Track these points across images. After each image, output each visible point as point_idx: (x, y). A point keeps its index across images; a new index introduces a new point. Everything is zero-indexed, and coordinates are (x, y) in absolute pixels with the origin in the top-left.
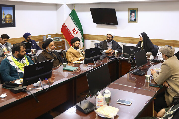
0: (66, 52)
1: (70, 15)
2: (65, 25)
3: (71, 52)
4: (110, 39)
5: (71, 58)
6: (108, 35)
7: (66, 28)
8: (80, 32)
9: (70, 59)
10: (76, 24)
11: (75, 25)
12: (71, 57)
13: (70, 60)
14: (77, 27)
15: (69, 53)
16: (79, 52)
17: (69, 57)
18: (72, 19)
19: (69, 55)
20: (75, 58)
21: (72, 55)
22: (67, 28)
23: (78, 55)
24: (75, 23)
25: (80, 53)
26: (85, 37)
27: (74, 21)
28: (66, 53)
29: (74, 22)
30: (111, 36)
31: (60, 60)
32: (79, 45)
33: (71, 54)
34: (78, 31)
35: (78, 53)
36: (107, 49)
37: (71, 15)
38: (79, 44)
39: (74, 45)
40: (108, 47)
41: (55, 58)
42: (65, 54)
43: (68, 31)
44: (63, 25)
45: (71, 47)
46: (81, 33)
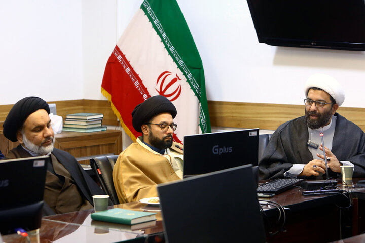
0: (112, 163)
1: (143, 7)
2: (123, 56)
3: (134, 162)
4: (321, 110)
5: (132, 187)
6: (312, 91)
7: (128, 70)
8: (192, 88)
9: (131, 190)
10: (172, 49)
11: (170, 53)
12: (132, 183)
13: (129, 194)
14: (179, 67)
15: (124, 166)
16: (169, 164)
17: (124, 180)
18: (154, 27)
19: (124, 175)
20: (149, 186)
21: (141, 174)
22: (131, 69)
23: (165, 175)
24: (167, 47)
25: (175, 167)
26: (218, 115)
27: (164, 35)
28: (115, 166)
29: (163, 40)
30: (322, 95)
31: (83, 190)
32: (170, 130)
33: (135, 171)
34: (183, 83)
35: (167, 169)
36: (307, 158)
37: (149, 8)
38: (172, 125)
39: (151, 134)
40: (312, 151)
41: (62, 178)
42: (110, 169)
43: (137, 83)
44: (112, 55)
45: (138, 140)
46: (197, 94)
